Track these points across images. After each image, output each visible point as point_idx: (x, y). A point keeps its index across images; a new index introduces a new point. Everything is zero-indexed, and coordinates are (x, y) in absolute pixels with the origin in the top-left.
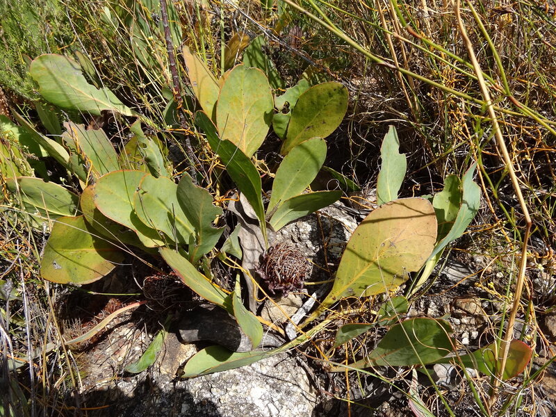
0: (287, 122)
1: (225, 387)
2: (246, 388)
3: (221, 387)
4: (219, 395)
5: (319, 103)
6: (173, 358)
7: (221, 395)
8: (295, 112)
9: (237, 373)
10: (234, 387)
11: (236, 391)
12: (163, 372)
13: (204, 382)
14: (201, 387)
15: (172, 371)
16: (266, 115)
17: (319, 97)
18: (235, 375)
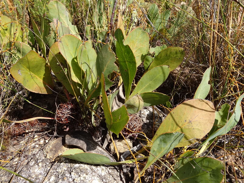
0: (151, 62)
1: (79, 174)
2: (90, 178)
3: (77, 173)
4: (74, 177)
5: (169, 56)
6: (56, 151)
7: (76, 178)
8: (157, 58)
9: (89, 169)
10: (85, 175)
11: (85, 178)
12: (48, 157)
13: (68, 168)
14: (66, 170)
15: (53, 158)
16: (142, 55)
17: (171, 53)
18: (87, 169)
